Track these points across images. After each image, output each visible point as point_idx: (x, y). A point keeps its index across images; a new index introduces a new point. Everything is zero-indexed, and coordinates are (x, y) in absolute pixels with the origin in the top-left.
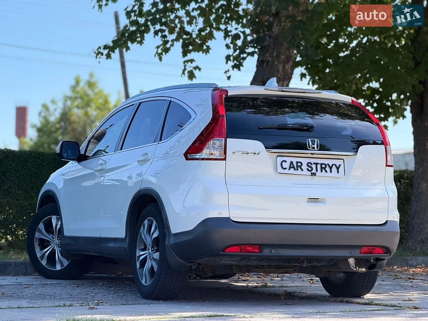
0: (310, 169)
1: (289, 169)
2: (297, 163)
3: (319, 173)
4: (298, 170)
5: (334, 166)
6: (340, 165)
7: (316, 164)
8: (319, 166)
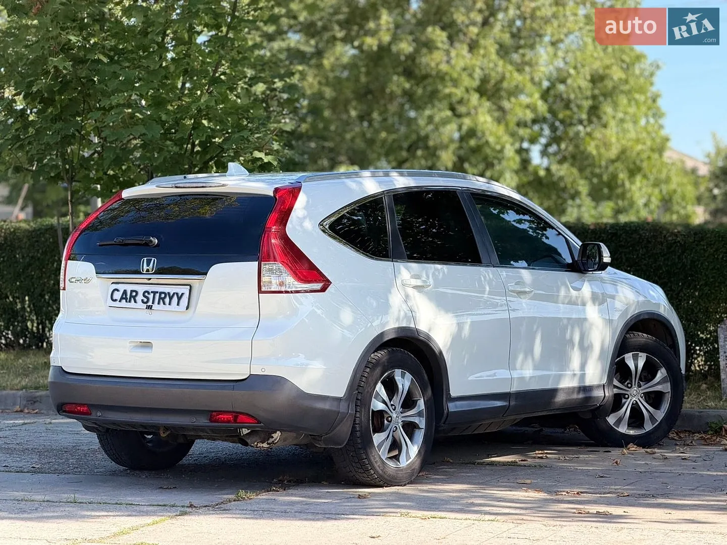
0: (145, 300)
1: (120, 301)
2: (132, 291)
3: (155, 306)
4: (130, 302)
5: (176, 296)
6: (183, 294)
7: (155, 293)
8: (157, 296)
